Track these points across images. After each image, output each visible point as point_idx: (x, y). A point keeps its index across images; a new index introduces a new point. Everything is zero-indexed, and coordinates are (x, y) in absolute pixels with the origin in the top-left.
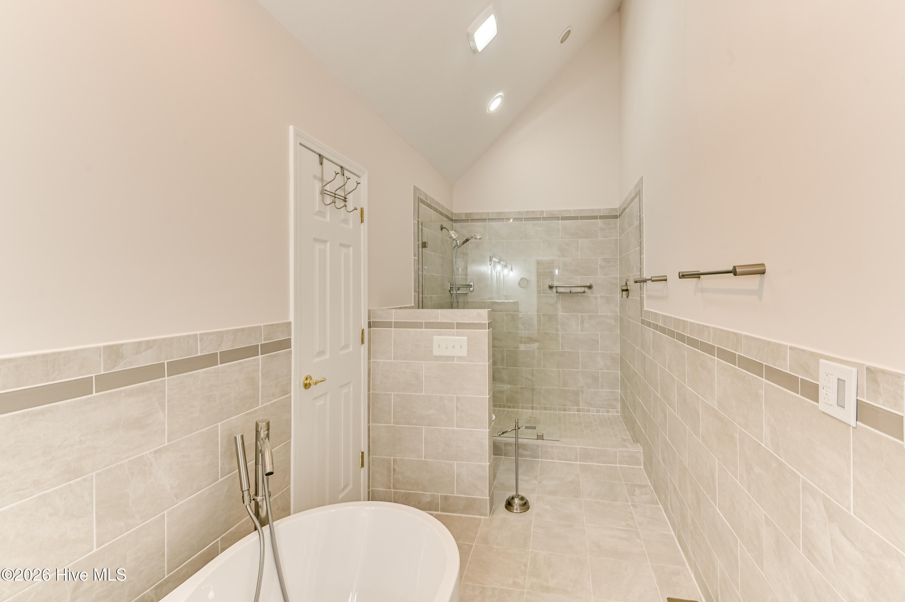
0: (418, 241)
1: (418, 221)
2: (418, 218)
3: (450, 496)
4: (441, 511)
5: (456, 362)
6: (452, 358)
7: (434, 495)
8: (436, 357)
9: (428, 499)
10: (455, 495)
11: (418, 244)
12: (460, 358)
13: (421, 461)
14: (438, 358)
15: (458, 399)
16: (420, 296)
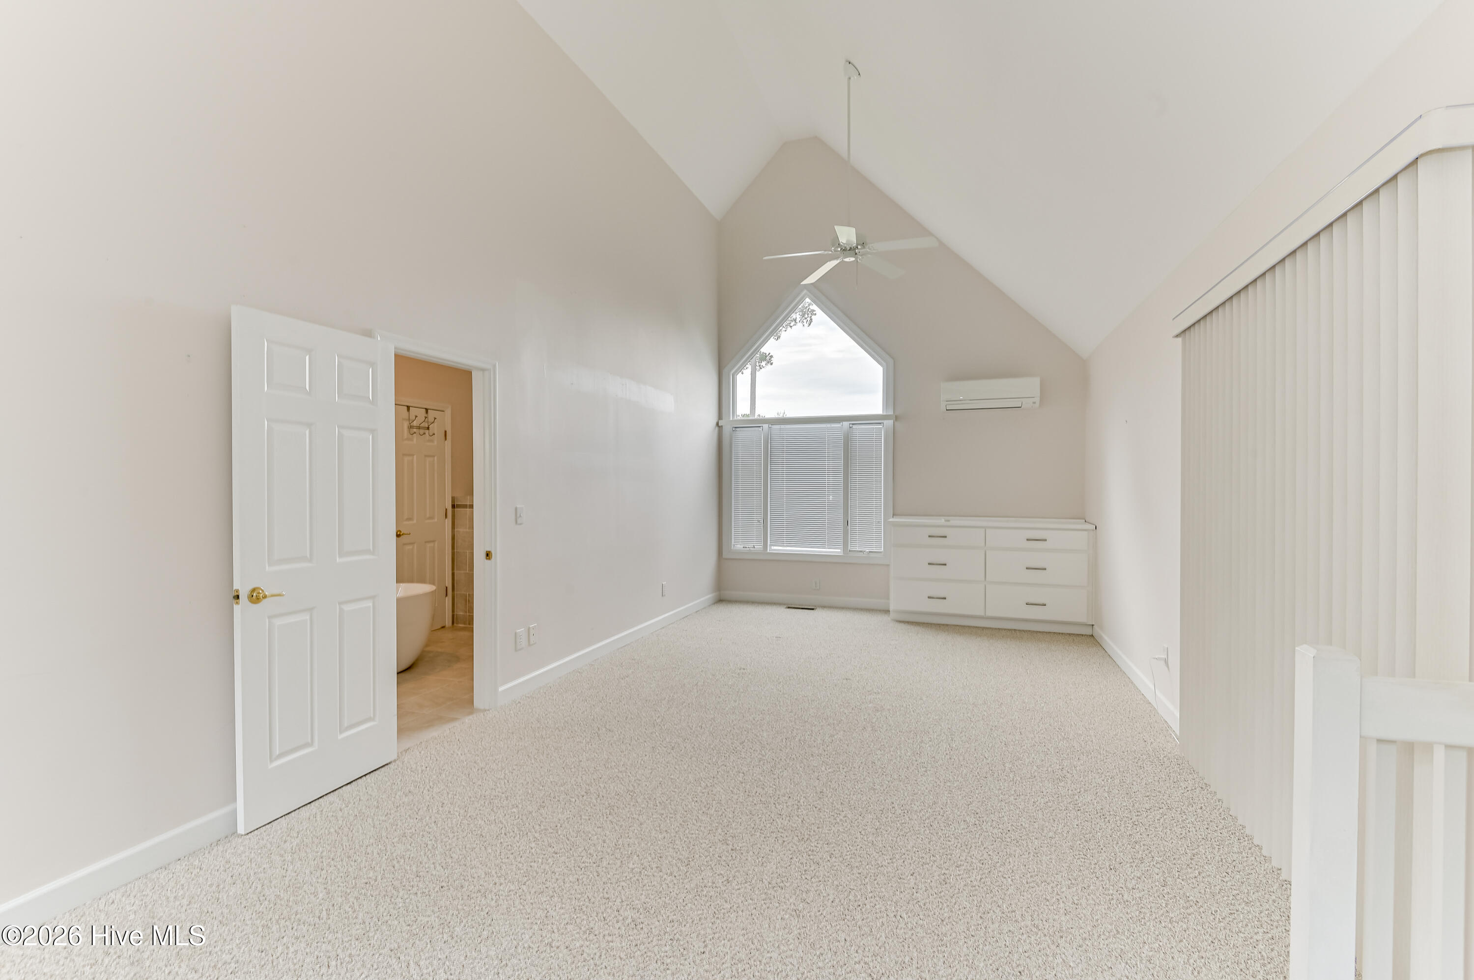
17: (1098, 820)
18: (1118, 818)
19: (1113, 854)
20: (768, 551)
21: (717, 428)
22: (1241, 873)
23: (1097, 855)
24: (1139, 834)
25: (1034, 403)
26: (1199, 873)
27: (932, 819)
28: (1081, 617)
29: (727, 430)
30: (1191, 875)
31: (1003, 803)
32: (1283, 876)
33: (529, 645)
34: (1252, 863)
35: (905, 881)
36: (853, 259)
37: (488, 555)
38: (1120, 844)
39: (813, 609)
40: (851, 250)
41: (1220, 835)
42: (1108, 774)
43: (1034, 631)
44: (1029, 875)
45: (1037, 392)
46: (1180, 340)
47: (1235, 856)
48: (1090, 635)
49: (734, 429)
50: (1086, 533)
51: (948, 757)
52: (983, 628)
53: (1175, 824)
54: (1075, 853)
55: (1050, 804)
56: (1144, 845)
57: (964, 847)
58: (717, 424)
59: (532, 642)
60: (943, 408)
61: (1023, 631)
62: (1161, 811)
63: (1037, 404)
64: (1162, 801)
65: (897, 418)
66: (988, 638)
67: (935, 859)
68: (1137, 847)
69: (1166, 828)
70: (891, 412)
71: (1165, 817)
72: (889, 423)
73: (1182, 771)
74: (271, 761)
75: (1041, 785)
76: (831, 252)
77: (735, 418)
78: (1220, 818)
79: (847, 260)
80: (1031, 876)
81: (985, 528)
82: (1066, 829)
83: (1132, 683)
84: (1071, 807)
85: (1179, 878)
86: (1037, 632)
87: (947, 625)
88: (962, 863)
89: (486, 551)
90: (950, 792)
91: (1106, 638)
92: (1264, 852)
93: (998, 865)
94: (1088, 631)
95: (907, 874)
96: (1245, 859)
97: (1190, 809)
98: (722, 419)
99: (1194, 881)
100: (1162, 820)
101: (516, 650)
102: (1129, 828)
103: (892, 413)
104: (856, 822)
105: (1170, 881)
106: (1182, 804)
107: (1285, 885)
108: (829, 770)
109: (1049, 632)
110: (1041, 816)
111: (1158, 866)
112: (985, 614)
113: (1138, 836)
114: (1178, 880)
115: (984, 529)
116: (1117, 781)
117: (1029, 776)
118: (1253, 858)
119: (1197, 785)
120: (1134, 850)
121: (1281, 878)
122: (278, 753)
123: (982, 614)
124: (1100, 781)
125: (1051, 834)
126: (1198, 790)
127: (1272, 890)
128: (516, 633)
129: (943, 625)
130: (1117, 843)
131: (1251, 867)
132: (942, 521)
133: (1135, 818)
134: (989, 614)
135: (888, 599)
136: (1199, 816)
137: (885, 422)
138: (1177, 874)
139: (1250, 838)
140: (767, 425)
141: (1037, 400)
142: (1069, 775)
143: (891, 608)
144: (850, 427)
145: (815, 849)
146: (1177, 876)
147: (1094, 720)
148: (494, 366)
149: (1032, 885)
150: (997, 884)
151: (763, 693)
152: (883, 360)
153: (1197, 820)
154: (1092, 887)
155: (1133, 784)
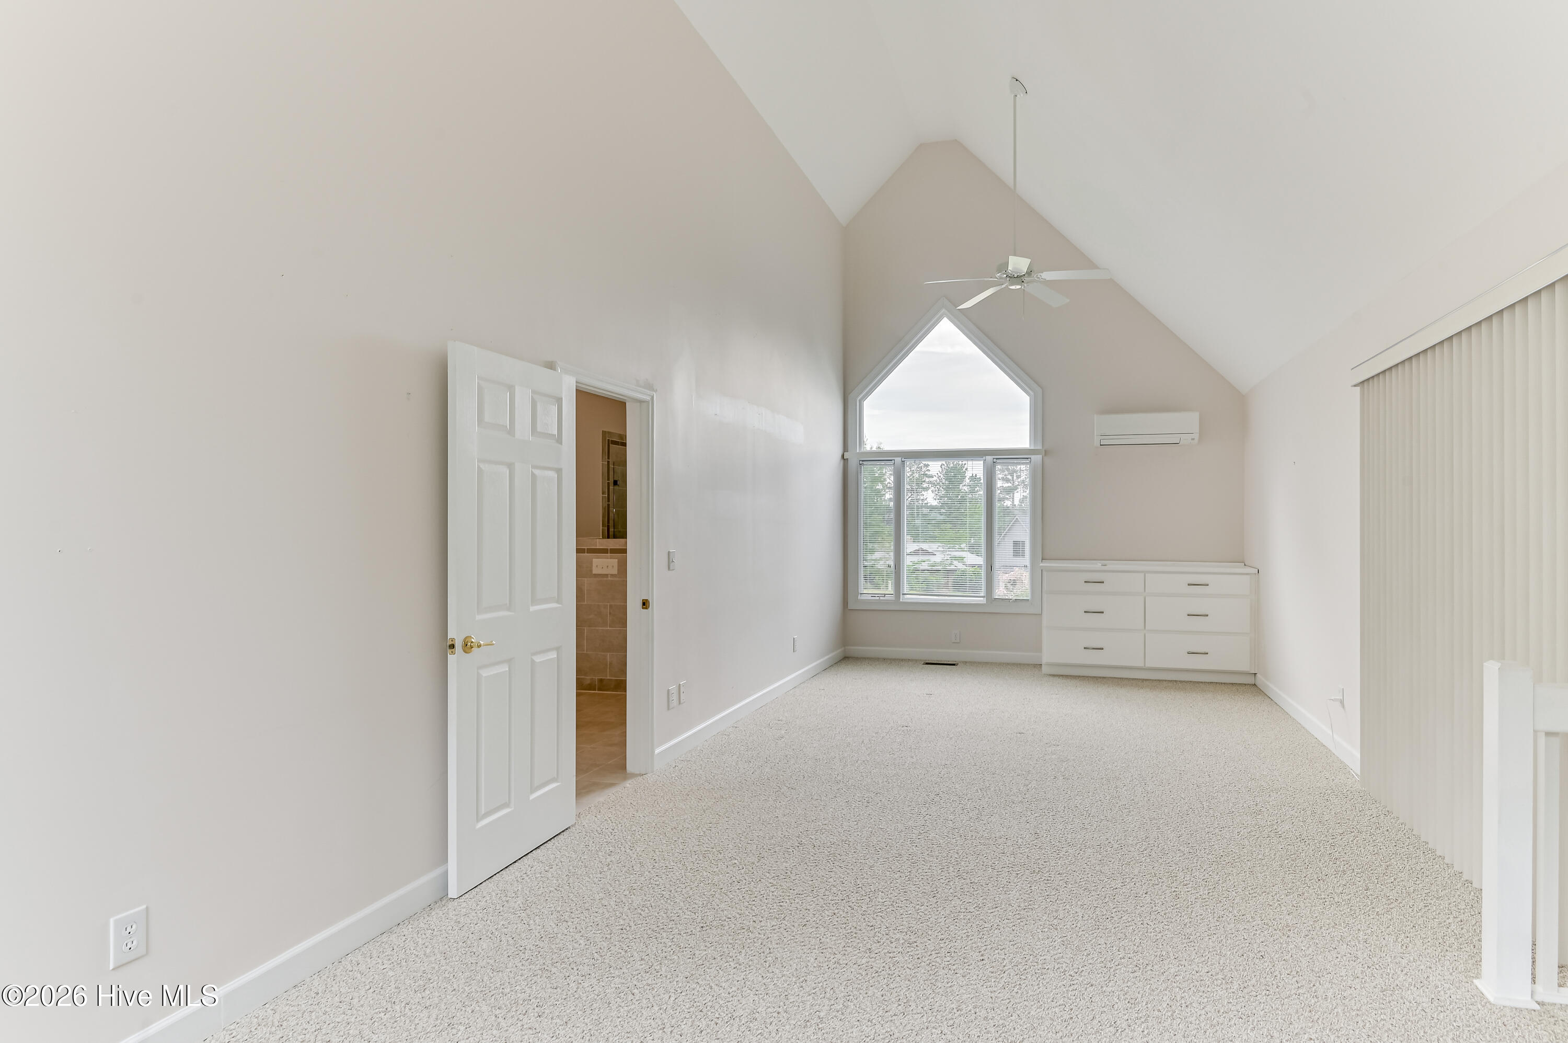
0: (608, 479)
1: (608, 462)
2: (608, 458)
3: (604, 679)
4: (598, 691)
5: (609, 579)
6: (607, 575)
7: (593, 679)
8: (595, 574)
9: (588, 682)
10: (608, 678)
11: (608, 483)
12: (612, 575)
13: (583, 653)
14: (596, 575)
15: (611, 606)
16: (610, 530)
17: (1299, 844)
18: (1316, 841)
19: (1318, 869)
20: (901, 600)
21: (842, 461)
22: (1429, 877)
23: (1304, 870)
24: (1337, 853)
25: (1193, 439)
26: (1395, 879)
27: (1149, 850)
28: (1244, 665)
29: (853, 463)
30: (1388, 881)
31: (1210, 835)
32: (1465, 877)
33: (680, 703)
34: (1438, 869)
35: (1142, 898)
36: (1019, 287)
37: (645, 604)
38: (1323, 861)
39: (954, 665)
40: (1018, 278)
41: (1407, 850)
42: (1299, 807)
43: (1195, 682)
44: (1249, 888)
45: (1196, 429)
46: (1358, 388)
47: (1422, 866)
48: (1252, 684)
49: (861, 462)
50: (1248, 577)
51: (1146, 799)
52: (1143, 680)
53: (1367, 844)
54: (1285, 870)
55: (1253, 833)
56: (1343, 861)
57: (1186, 871)
58: (843, 456)
59: (682, 701)
60: (1097, 443)
61: (1184, 681)
62: (1353, 834)
63: (1196, 441)
64: (1352, 826)
65: (1046, 453)
66: (1151, 689)
67: (1162, 880)
68: (1338, 863)
69: (1360, 847)
70: (1039, 447)
71: (1357, 839)
72: (1037, 458)
73: (1365, 802)
74: (478, 820)
75: (1241, 818)
76: (996, 279)
77: (862, 450)
78: (1405, 837)
79: (1013, 287)
80: (1252, 889)
81: (1145, 572)
82: (1273, 852)
83: (1304, 728)
84: (1272, 835)
85: (1378, 883)
86: (1198, 683)
87: (1104, 678)
88: (1188, 882)
89: (643, 600)
90: (1159, 828)
91: (1271, 685)
92: (1446, 861)
93: (1220, 882)
94: (1250, 680)
95: (1141, 893)
96: (1432, 867)
97: (1378, 831)
98: (848, 452)
99: (1391, 885)
100: (1355, 841)
101: (668, 709)
102: (1328, 849)
103: (1041, 448)
104: (1079, 856)
105: (1371, 886)
106: (1370, 828)
107: (1466, 884)
108: (1036, 815)
109: (1211, 683)
110: (1247, 843)
111: (1359, 875)
112: (1145, 665)
113: (1337, 854)
114: (1378, 885)
115: (1142, 575)
116: (1309, 813)
117: (1228, 811)
118: (1438, 866)
119: (1380, 812)
120: (1336, 865)
121: (1463, 879)
122: (483, 813)
123: (1141, 664)
124: (1292, 812)
125: (1260, 857)
126: (1382, 817)
127: (1456, 888)
128: (668, 690)
129: (1100, 677)
130: (1320, 860)
131: (1437, 873)
132: (1098, 565)
133: (1331, 841)
134: (1148, 665)
135: (1041, 651)
136: (1387, 837)
137: (1033, 457)
138: (1376, 881)
139: (1433, 851)
140: (900, 459)
141: (1196, 436)
142: (1264, 809)
143: (1045, 660)
144: (994, 462)
145: (1049, 878)
146: (1376, 882)
147: (1276, 762)
148: (653, 397)
149: (1254, 895)
150: (1224, 896)
151: (938, 749)
152: (1031, 389)
153: (1386, 840)
154: (1306, 894)
155: (1323, 814)
